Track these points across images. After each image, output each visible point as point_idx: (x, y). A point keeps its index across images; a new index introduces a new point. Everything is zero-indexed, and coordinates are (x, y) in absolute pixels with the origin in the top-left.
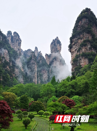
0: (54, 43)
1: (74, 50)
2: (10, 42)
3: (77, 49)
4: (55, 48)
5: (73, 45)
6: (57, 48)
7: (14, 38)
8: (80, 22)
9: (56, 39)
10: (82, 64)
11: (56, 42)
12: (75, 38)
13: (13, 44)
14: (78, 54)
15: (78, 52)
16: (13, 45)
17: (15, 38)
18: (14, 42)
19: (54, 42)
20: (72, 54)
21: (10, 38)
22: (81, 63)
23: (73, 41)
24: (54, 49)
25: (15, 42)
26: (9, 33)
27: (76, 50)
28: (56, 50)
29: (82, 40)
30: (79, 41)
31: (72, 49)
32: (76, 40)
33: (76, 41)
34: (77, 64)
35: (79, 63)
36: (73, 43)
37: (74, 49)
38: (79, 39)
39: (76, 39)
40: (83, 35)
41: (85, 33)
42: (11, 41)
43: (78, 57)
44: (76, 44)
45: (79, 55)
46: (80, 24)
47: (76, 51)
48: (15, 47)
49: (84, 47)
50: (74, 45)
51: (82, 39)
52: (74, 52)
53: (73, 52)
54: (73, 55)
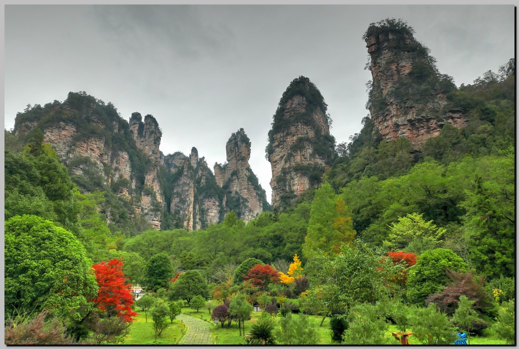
0: (234, 141)
1: (279, 157)
2: (136, 135)
3: (285, 155)
4: (237, 151)
5: (275, 147)
6: (240, 151)
7: (145, 128)
8: (290, 101)
9: (238, 133)
10: (295, 188)
11: (239, 139)
12: (278, 132)
13: (142, 139)
14: (287, 166)
15: (286, 162)
16: (143, 142)
17: (149, 128)
18: (145, 137)
19: (235, 139)
20: (273, 167)
21: (137, 128)
22: (294, 185)
23: (276, 139)
24: (234, 154)
25: (147, 136)
26: (136, 116)
27: (282, 158)
28: (238, 155)
29: (295, 138)
30: (288, 140)
31: (274, 154)
32: (281, 137)
33: (282, 139)
34: (284, 188)
35: (290, 186)
36: (276, 143)
37: (279, 155)
38: (288, 134)
39: (282, 135)
40: (297, 127)
41: (299, 123)
42: (138, 134)
43: (287, 173)
44: (281, 144)
45: (289, 168)
46: (288, 107)
47: (283, 161)
48: (147, 147)
49: (299, 152)
50: (278, 146)
51: (294, 136)
52: (278, 162)
53: (276, 162)
54: (275, 169)
